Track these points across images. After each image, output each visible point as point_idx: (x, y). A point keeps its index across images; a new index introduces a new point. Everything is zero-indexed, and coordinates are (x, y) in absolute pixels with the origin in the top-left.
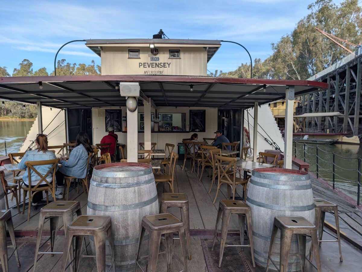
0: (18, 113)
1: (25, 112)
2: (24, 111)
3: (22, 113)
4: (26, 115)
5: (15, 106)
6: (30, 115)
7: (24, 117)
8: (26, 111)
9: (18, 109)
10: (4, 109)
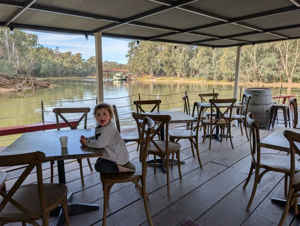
0: (206, 74)
1: (214, 73)
2: (212, 72)
3: (210, 74)
4: (215, 77)
5: (203, 65)
6: (219, 76)
7: (211, 79)
8: (215, 71)
9: (206, 68)
10: (193, 69)
